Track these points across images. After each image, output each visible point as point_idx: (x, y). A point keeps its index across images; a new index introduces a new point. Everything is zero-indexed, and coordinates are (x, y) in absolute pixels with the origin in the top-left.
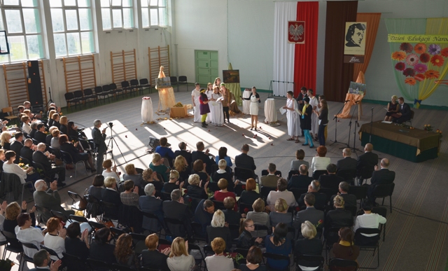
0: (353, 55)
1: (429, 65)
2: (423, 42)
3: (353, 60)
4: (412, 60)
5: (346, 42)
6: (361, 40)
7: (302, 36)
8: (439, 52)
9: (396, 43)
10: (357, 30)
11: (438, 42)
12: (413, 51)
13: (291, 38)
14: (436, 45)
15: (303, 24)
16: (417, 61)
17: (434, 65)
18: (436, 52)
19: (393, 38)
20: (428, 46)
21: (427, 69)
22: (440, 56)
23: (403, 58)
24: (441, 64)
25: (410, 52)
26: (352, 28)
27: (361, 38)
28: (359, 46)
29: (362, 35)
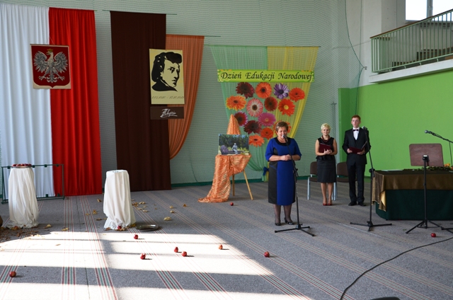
0: (165, 106)
1: (277, 114)
2: (267, 80)
3: (165, 113)
4: (255, 108)
5: (153, 83)
6: (177, 79)
7: (66, 74)
8: (287, 95)
9: (230, 82)
10: (168, 64)
11: (284, 80)
12: (255, 95)
13: (39, 79)
14: (282, 85)
15: (65, 51)
16: (262, 109)
17: (283, 114)
18: (284, 94)
19: (225, 75)
20: (273, 86)
21: (275, 120)
22: (289, 100)
23: (242, 106)
24: (291, 112)
25: (251, 96)
26: (159, 59)
27: (177, 76)
28: (175, 90)
29: (178, 72)
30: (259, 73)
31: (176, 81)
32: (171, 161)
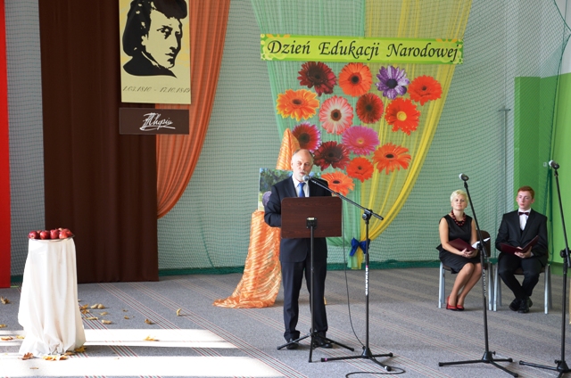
0: (150, 107)
1: (381, 129)
2: (363, 58)
3: (150, 121)
4: (336, 115)
5: (125, 58)
6: (175, 51)
8: (404, 90)
9: (287, 61)
10: (158, 18)
11: (399, 58)
12: (337, 89)
14: (394, 70)
16: (350, 118)
17: (395, 129)
18: (397, 89)
19: (277, 45)
20: (375, 71)
21: (376, 142)
22: (408, 102)
23: (311, 111)
24: (411, 125)
25: (330, 91)
26: (139, 9)
27: (176, 46)
28: (171, 74)
29: (179, 36)
30: (346, 43)
31: (174, 56)
32: (159, 221)
